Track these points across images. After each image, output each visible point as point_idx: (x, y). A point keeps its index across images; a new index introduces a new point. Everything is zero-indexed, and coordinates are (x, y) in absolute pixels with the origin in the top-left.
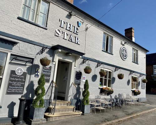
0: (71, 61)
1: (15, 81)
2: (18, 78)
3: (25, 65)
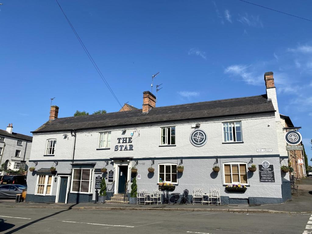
0: (127, 165)
1: (98, 182)
2: (98, 180)
3: (101, 173)
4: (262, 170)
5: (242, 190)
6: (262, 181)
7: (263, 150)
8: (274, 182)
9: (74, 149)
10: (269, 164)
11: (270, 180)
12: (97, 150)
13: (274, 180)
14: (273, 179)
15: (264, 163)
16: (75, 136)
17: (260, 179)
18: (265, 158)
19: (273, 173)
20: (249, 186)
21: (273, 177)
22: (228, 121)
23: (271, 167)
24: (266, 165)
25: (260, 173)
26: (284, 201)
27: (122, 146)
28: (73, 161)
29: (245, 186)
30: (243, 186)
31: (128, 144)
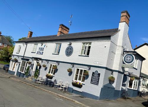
4: (94, 76)
6: (92, 83)
7: (97, 63)
9: (25, 51)
11: (96, 83)
12: (32, 52)
13: (98, 84)
16: (27, 45)
17: (91, 81)
18: (97, 68)
19: (99, 79)
20: (84, 84)
21: (98, 82)
22: (85, 42)
23: (99, 74)
25: (92, 77)
27: (39, 52)
28: (23, 57)
29: (82, 84)
31: (42, 51)
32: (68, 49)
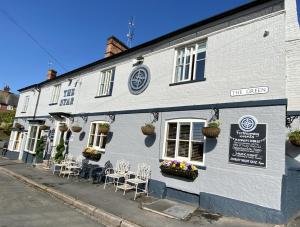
4: (238, 137)
5: (189, 175)
6: (234, 162)
7: (244, 91)
8: (264, 166)
10: (257, 123)
11: (255, 160)
12: (50, 105)
13: (264, 160)
14: (260, 160)
15: (244, 120)
16: (40, 92)
17: (230, 156)
18: (248, 109)
19: (263, 145)
20: (204, 168)
21: (263, 154)
23: (261, 129)
24: (248, 124)
25: (232, 142)
26: (284, 221)
27: (65, 100)
28: (34, 117)
29: (197, 167)
30: (189, 167)
31: (71, 97)
32: (134, 75)
